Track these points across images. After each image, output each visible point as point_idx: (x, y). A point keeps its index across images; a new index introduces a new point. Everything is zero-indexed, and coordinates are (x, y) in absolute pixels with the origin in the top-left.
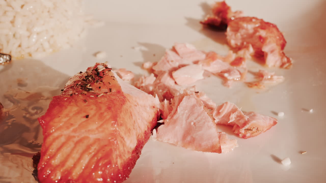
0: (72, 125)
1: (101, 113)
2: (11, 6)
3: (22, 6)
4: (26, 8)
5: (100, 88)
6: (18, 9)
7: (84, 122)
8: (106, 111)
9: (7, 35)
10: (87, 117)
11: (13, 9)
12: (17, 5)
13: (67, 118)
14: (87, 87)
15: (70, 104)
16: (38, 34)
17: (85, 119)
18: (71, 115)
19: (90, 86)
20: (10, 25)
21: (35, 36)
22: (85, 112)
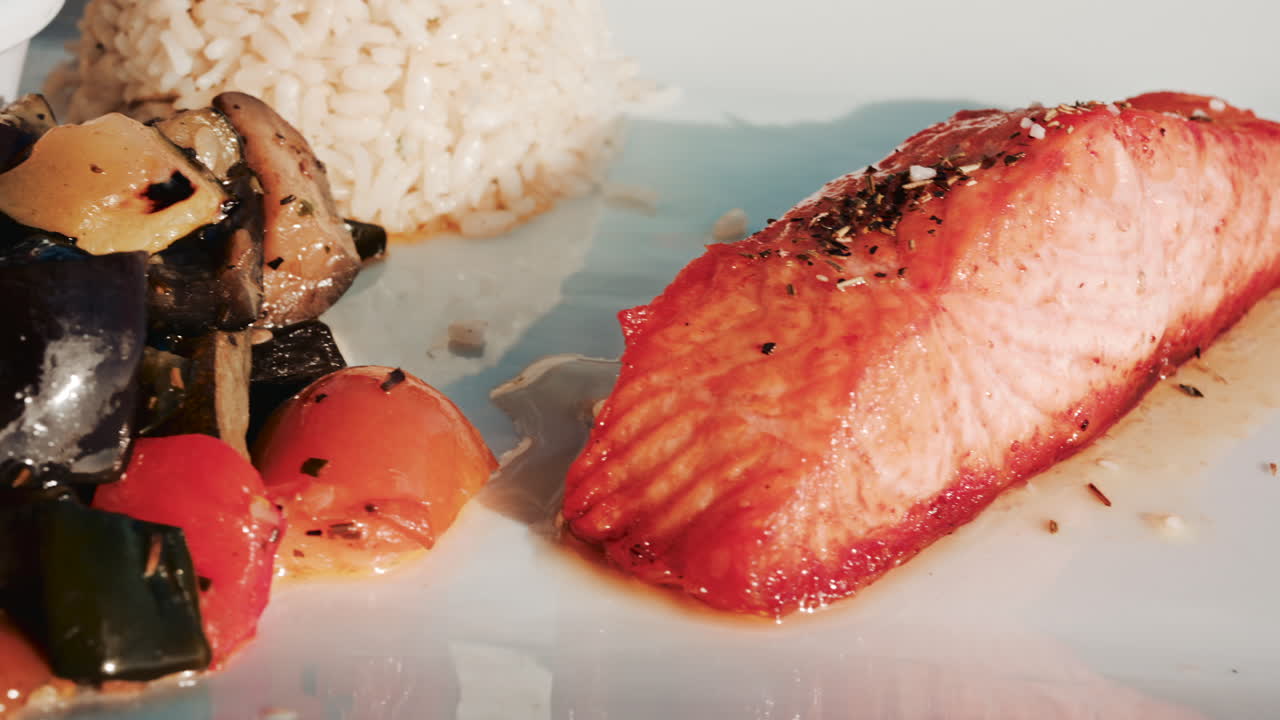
0: (714, 361)
1: (817, 349)
2: (387, 24)
3: (433, 24)
4: (451, 33)
5: (873, 250)
6: (420, 37)
7: (752, 364)
8: (835, 345)
9: (370, 145)
10: (766, 348)
11: (398, 33)
12: (411, 20)
13: (709, 336)
14: (834, 235)
15: (740, 288)
16: (487, 137)
17: (759, 356)
18: (726, 326)
19: (847, 235)
20: (385, 102)
21: (476, 144)
22: (771, 329)
